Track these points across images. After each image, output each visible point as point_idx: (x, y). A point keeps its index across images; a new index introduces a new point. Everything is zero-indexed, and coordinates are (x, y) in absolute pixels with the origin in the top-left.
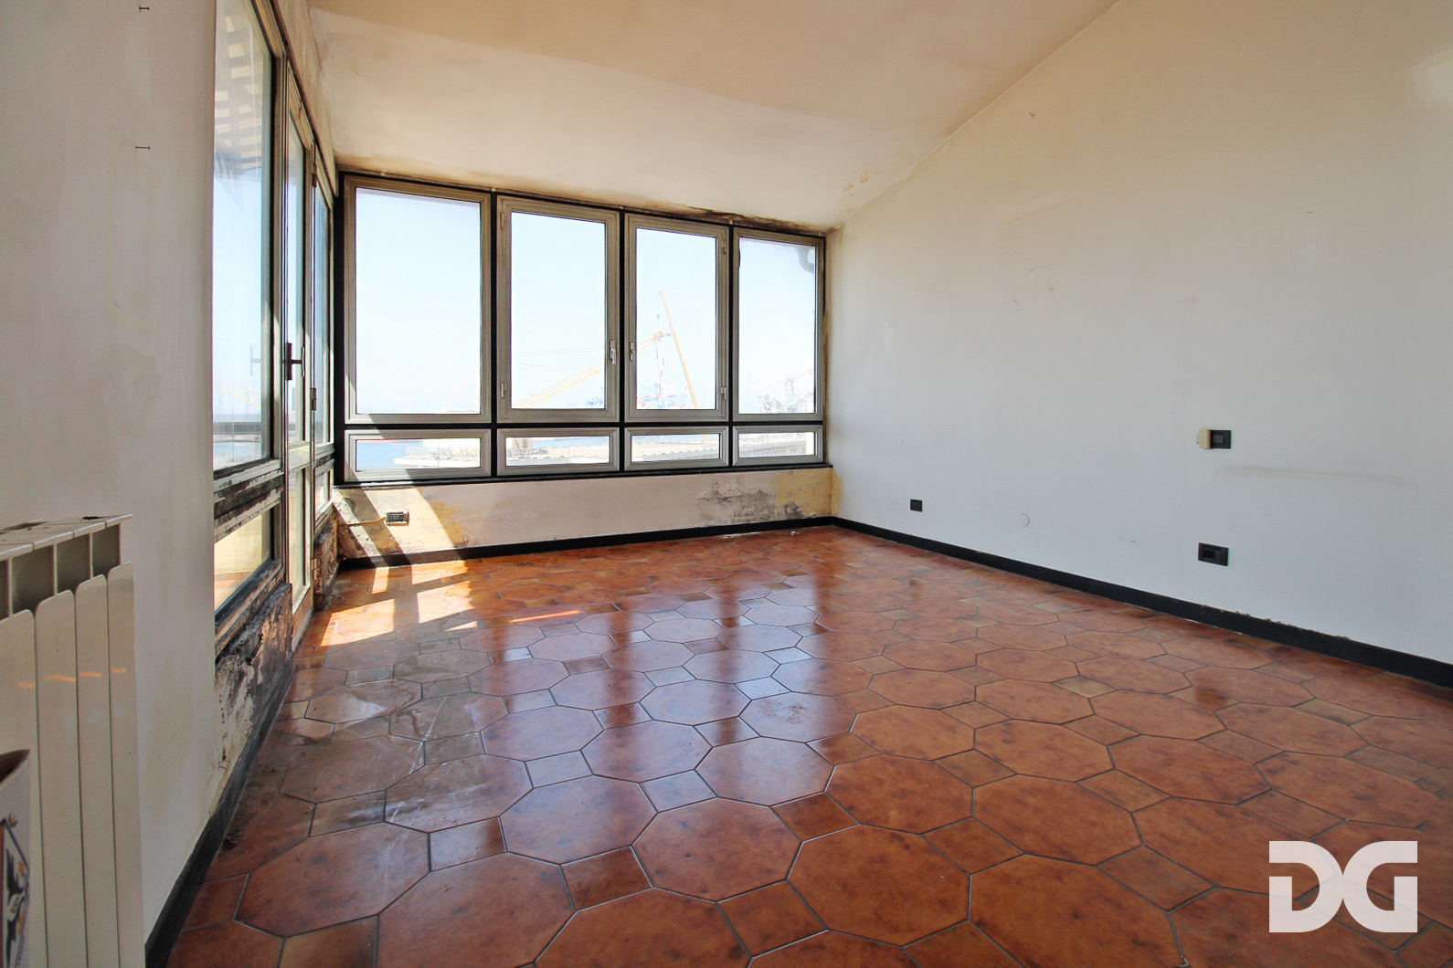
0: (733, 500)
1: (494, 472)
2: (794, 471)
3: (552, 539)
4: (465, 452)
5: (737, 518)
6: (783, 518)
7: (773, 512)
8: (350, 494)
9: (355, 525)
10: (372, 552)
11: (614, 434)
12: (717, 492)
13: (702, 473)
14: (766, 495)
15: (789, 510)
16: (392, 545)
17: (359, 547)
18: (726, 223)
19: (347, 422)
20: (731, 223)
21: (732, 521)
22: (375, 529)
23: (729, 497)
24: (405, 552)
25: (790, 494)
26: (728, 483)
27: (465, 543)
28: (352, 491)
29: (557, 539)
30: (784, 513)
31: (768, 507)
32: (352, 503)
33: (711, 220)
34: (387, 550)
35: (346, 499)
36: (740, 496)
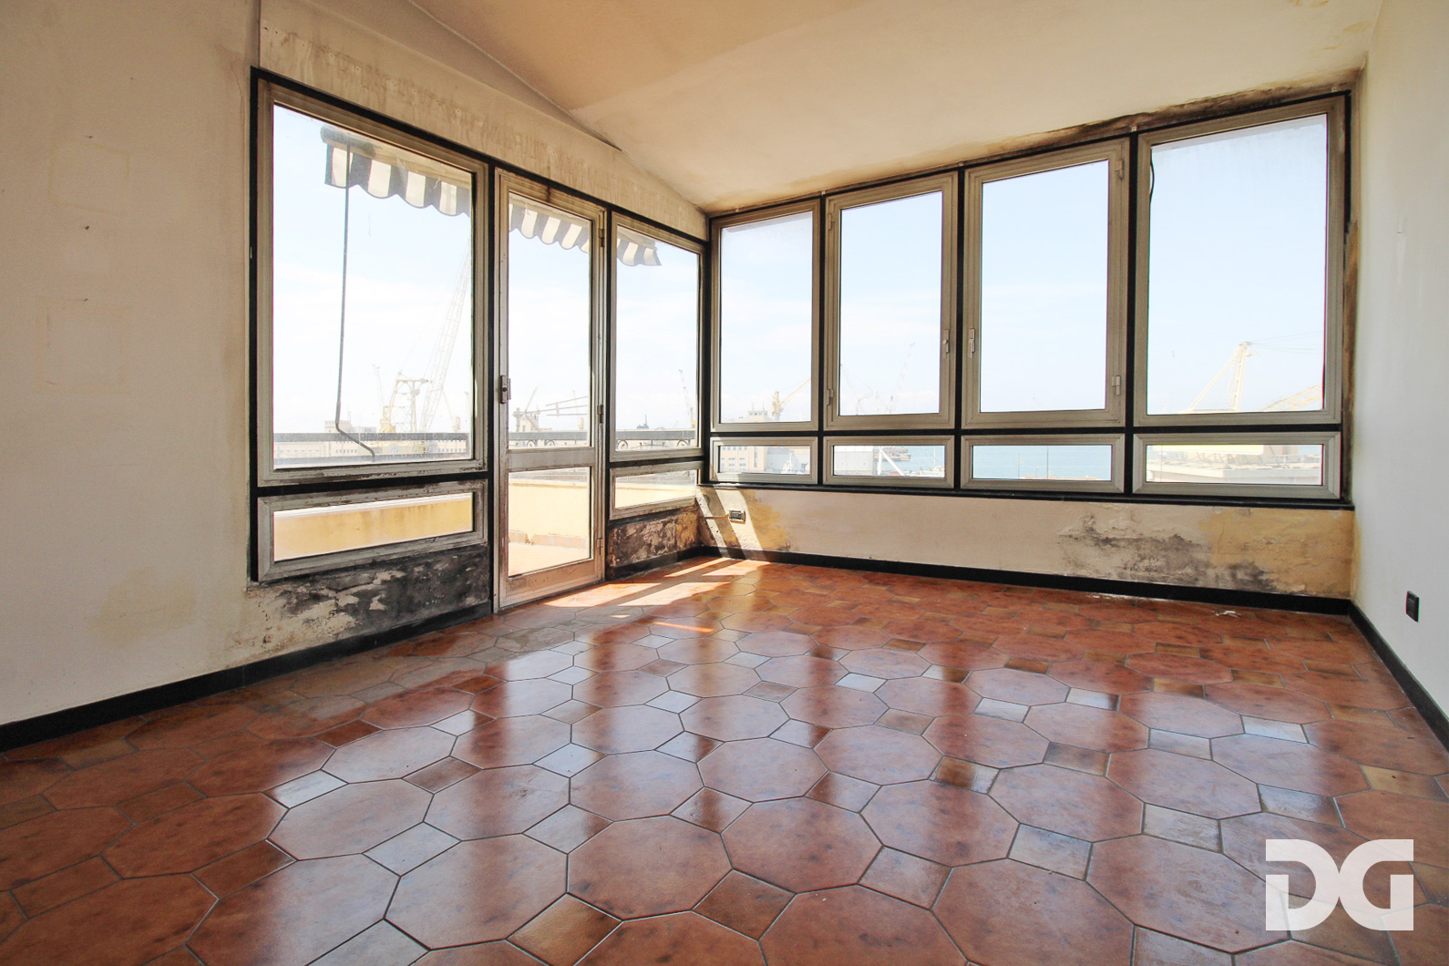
0: (1122, 544)
1: (822, 483)
2: (1252, 509)
3: (868, 558)
4: (797, 460)
5: (1128, 572)
6: (1227, 584)
7: (1204, 574)
8: (708, 492)
9: (710, 518)
10: (721, 544)
11: (949, 442)
12: (1092, 529)
13: (1066, 500)
14: (1190, 544)
15: (1240, 575)
16: (733, 539)
17: (712, 538)
18: (1124, 132)
19: (713, 430)
20: (1134, 129)
21: (1120, 575)
22: (723, 525)
23: (1114, 539)
24: (742, 548)
25: (1245, 548)
26: (1114, 518)
27: (788, 547)
28: (708, 489)
29: (873, 558)
30: (1228, 578)
31: (1196, 565)
32: (708, 499)
33: (1097, 138)
34: (730, 543)
35: (704, 496)
36: (1137, 540)
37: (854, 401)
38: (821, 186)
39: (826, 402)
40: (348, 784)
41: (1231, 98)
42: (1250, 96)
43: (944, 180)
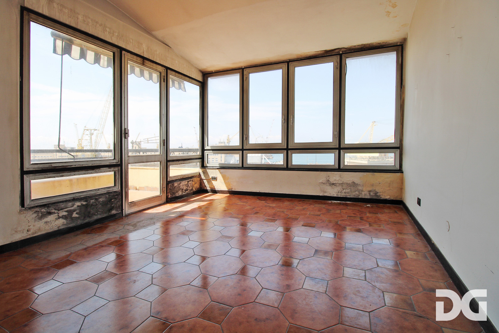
0: (337, 185)
1: (243, 166)
2: (375, 173)
3: (258, 192)
4: (235, 159)
5: (339, 194)
6: (368, 197)
7: (361, 193)
8: (203, 170)
9: (204, 179)
10: (208, 188)
11: (285, 153)
12: (329, 180)
13: (321, 171)
14: (357, 184)
15: (372, 194)
17: (205, 186)
18: (338, 53)
19: (205, 149)
20: (341, 53)
21: (337, 195)
22: (209, 181)
23: (335, 183)
24: (216, 189)
25: (373, 185)
26: (335, 177)
27: (232, 189)
28: (204, 169)
29: (260, 192)
30: (368, 195)
31: (359, 191)
32: (204, 173)
33: (330, 54)
34: (212, 188)
35: (202, 171)
36: (342, 184)
37: (254, 139)
38: (242, 65)
39: (244, 139)
40: (64, 283)
41: (369, 44)
42: (375, 44)
43: (283, 65)
